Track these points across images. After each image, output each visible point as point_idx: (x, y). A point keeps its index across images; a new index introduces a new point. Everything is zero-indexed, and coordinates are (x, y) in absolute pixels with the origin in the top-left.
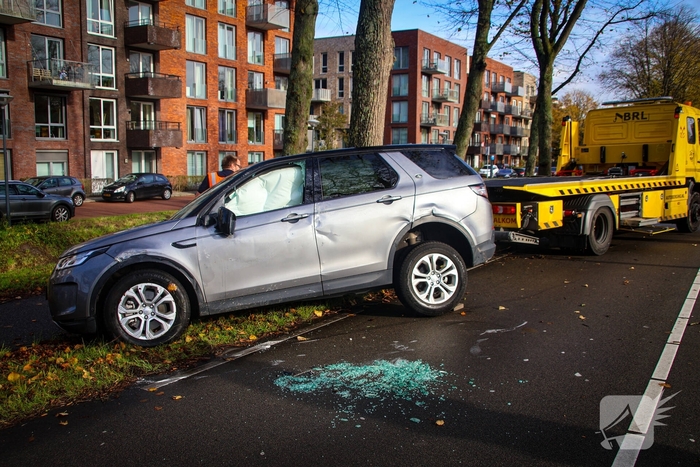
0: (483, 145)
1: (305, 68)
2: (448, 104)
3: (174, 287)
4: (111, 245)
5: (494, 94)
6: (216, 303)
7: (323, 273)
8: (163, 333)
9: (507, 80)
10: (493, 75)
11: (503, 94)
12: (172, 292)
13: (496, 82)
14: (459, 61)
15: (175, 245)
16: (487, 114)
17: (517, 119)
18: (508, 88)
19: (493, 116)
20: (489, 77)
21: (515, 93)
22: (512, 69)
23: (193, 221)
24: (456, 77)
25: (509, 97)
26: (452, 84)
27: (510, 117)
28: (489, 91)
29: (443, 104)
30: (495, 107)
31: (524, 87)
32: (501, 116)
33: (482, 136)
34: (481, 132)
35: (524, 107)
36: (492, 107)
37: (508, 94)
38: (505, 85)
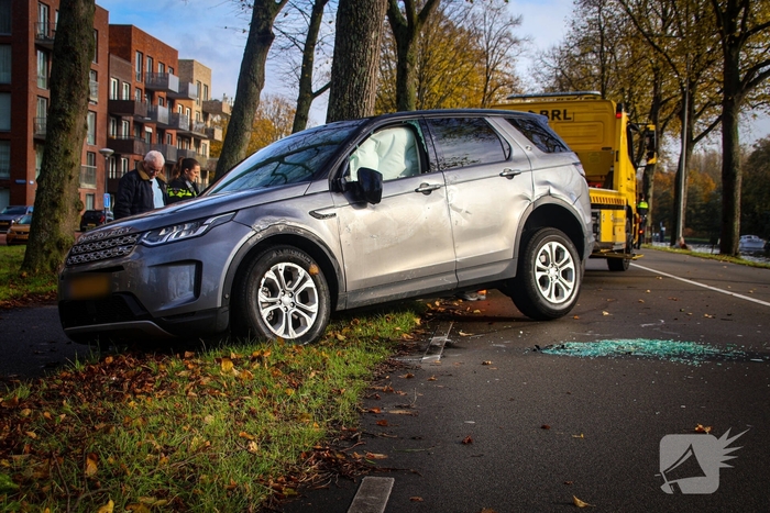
3: (315, 269)
4: (237, 211)
5: (150, 93)
6: (356, 292)
7: (458, 260)
8: (306, 330)
9: (168, 70)
10: (147, 60)
11: (163, 94)
12: (313, 277)
13: (152, 73)
15: (313, 214)
16: (139, 126)
17: (183, 137)
18: (174, 84)
19: (148, 129)
20: (142, 63)
21: (184, 94)
22: (175, 52)
23: (324, 185)
25: (171, 101)
27: (174, 132)
28: (143, 86)
30: (153, 114)
31: (195, 83)
32: (161, 130)
33: (132, 162)
34: (131, 156)
35: (194, 118)
36: (149, 114)
37: (170, 95)
38: (167, 79)
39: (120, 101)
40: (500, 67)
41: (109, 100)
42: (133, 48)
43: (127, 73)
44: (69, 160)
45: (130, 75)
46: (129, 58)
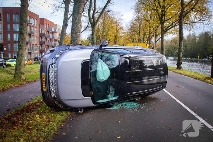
0: (46, 49)
1: (25, 24)
2: (33, 35)
5: (48, 32)
9: (52, 27)
10: (47, 25)
11: (51, 32)
13: (49, 27)
14: (36, 19)
16: (46, 38)
17: (55, 40)
19: (48, 39)
21: (55, 32)
22: (53, 23)
24: (36, 25)
26: (35, 28)
27: (53, 39)
28: (47, 30)
29: (32, 35)
30: (49, 36)
31: (58, 29)
32: (51, 39)
33: (45, 46)
34: (44, 45)
35: (58, 36)
36: (48, 36)
37: (53, 32)
38: (52, 29)
39: (42, 34)
40: (119, 25)
41: (40, 34)
42: (45, 23)
43: (43, 28)
44: (23, 56)
45: (44, 28)
46: (44, 25)
